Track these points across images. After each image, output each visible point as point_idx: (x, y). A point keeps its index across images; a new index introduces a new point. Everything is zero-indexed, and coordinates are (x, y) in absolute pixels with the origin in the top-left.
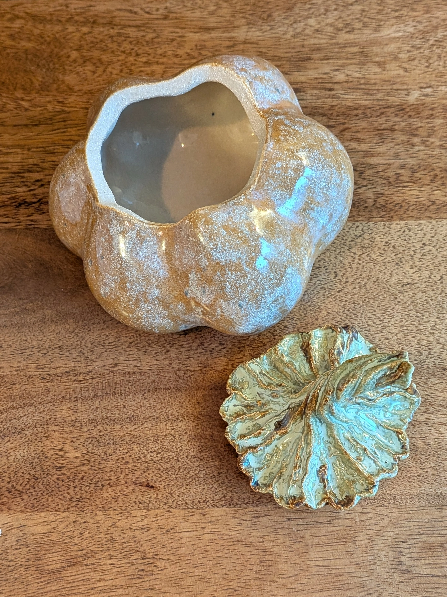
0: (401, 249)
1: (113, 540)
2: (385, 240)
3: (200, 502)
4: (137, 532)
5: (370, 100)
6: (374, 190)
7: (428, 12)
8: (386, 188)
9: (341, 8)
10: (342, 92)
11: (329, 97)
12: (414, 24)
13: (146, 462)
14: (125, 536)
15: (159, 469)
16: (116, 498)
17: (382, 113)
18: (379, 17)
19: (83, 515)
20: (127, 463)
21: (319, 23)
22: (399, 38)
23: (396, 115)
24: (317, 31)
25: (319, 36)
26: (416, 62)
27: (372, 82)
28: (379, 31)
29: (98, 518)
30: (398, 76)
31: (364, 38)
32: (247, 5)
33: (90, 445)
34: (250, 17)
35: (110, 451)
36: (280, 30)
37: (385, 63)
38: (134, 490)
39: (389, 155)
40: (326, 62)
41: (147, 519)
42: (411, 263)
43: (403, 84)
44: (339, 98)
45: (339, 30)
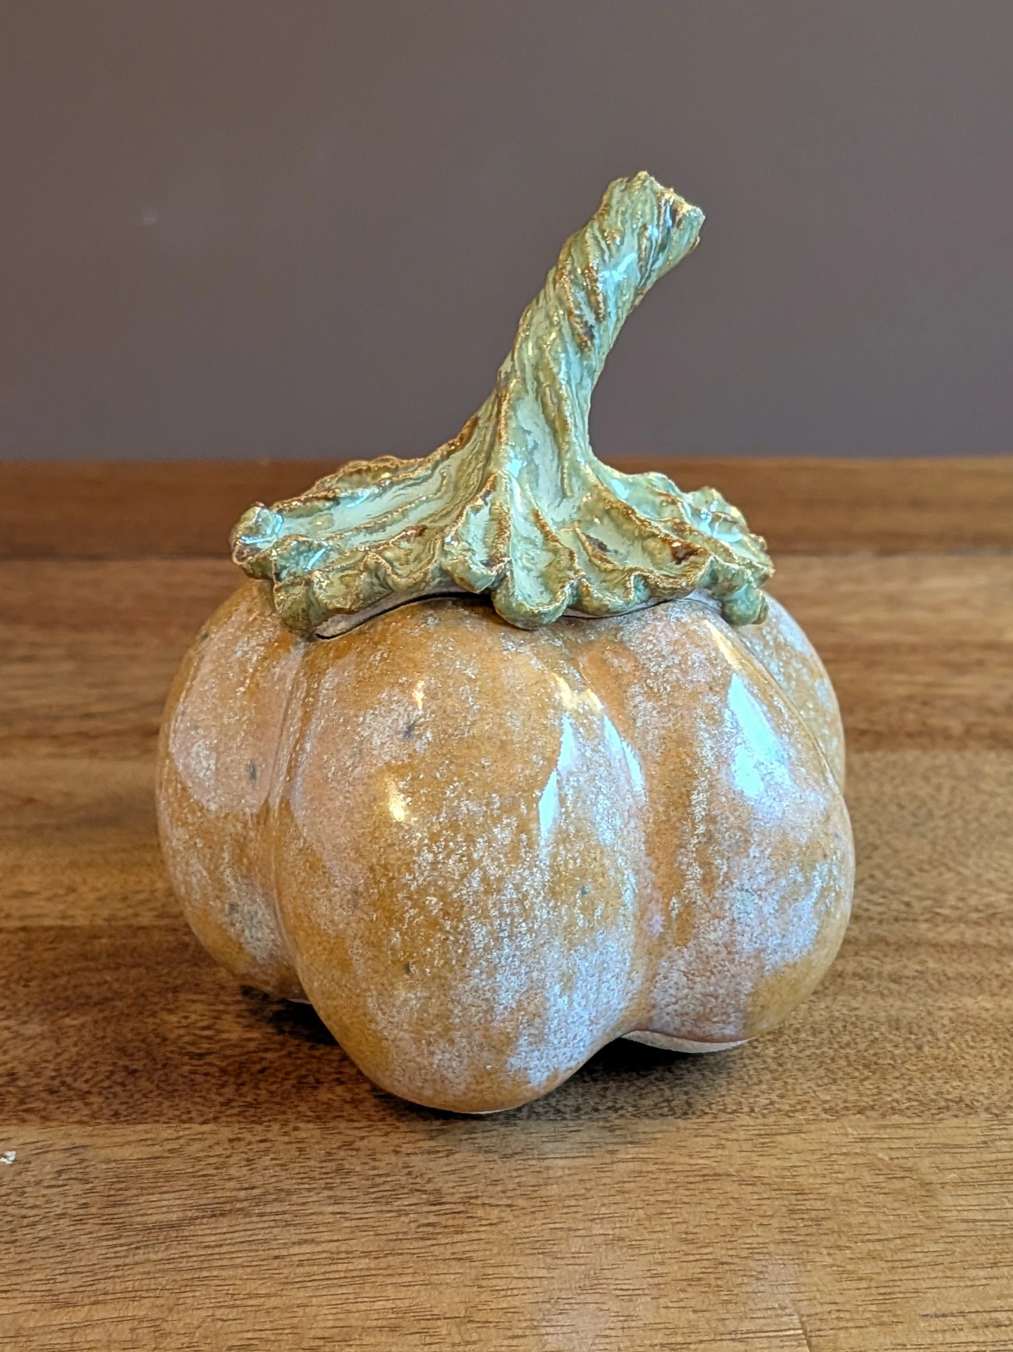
1: (344, 1172)
3: (596, 1110)
4: (416, 1158)
14: (380, 1164)
16: (354, 1102)
19: (259, 1128)
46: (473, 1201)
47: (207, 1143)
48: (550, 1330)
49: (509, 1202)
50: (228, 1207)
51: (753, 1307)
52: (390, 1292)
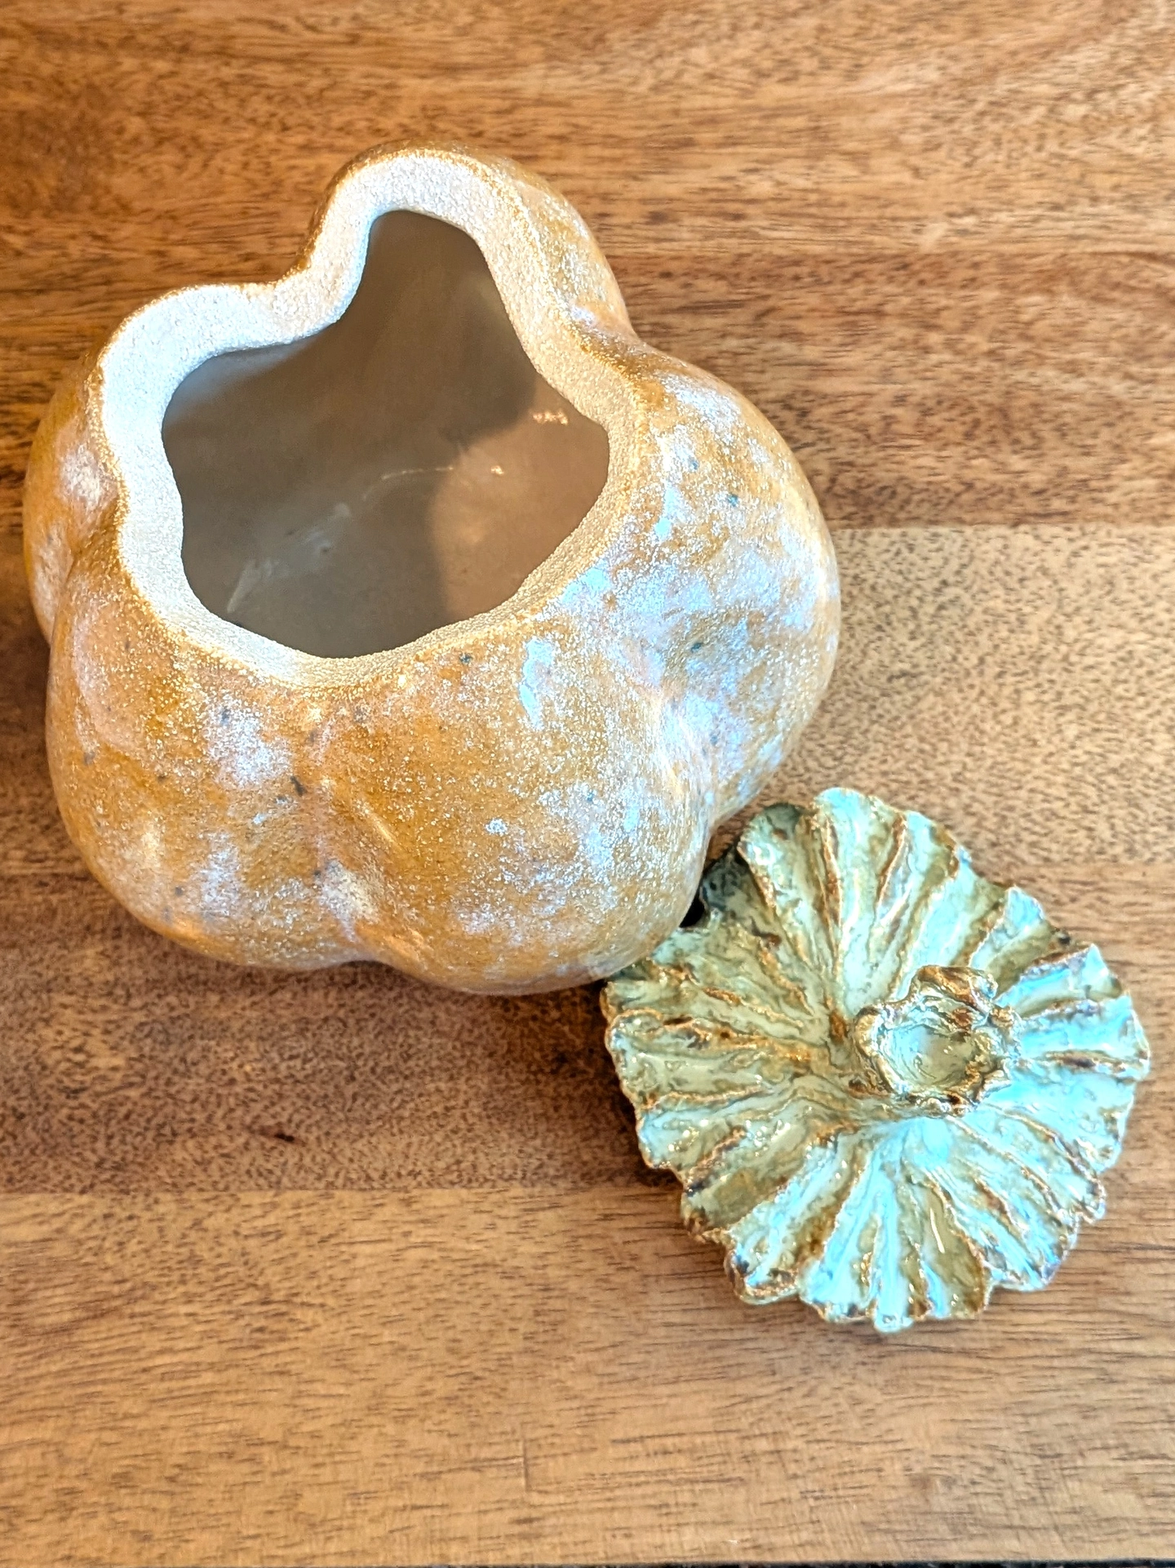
0: (889, 594)
1: (195, 1261)
2: (851, 572)
3: (399, 1175)
4: (252, 1243)
5: (828, 242)
6: (831, 454)
7: (974, 33)
8: (859, 451)
9: (768, 23)
10: (765, 223)
11: (733, 234)
12: (942, 62)
13: (277, 1081)
14: (224, 1250)
15: (308, 1098)
16: (204, 1164)
17: (857, 275)
18: (860, 45)
19: (127, 1200)
20: (232, 1082)
21: (716, 58)
22: (903, 95)
23: (891, 280)
24: (711, 76)
25: (715, 89)
26: (942, 154)
27: (837, 199)
28: (856, 79)
29: (161, 1209)
30: (898, 186)
31: (821, 93)
32: (546, 12)
33: (149, 1041)
34: (554, 43)
35: (192, 1056)
36: (624, 73)
37: (867, 155)
38: (246, 1146)
39: (869, 374)
40: (730, 150)
41: (278, 1212)
42: (911, 626)
43: (908, 204)
44: (756, 236)
45: (762, 74)
46: (294, 1299)
49: (322, 1301)
50: (107, 1305)
52: (228, 1413)
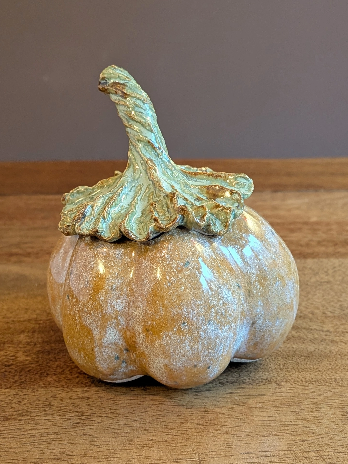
1: (51, 405)
4: (77, 401)
14: (64, 402)
16: (59, 381)
19: (25, 390)
29: (39, 392)
33: (41, 354)
41: (89, 393)
46: (94, 415)
47: (6, 396)
48: (112, 459)
49: (106, 415)
50: (9, 417)
51: (183, 450)
52: (60, 446)
